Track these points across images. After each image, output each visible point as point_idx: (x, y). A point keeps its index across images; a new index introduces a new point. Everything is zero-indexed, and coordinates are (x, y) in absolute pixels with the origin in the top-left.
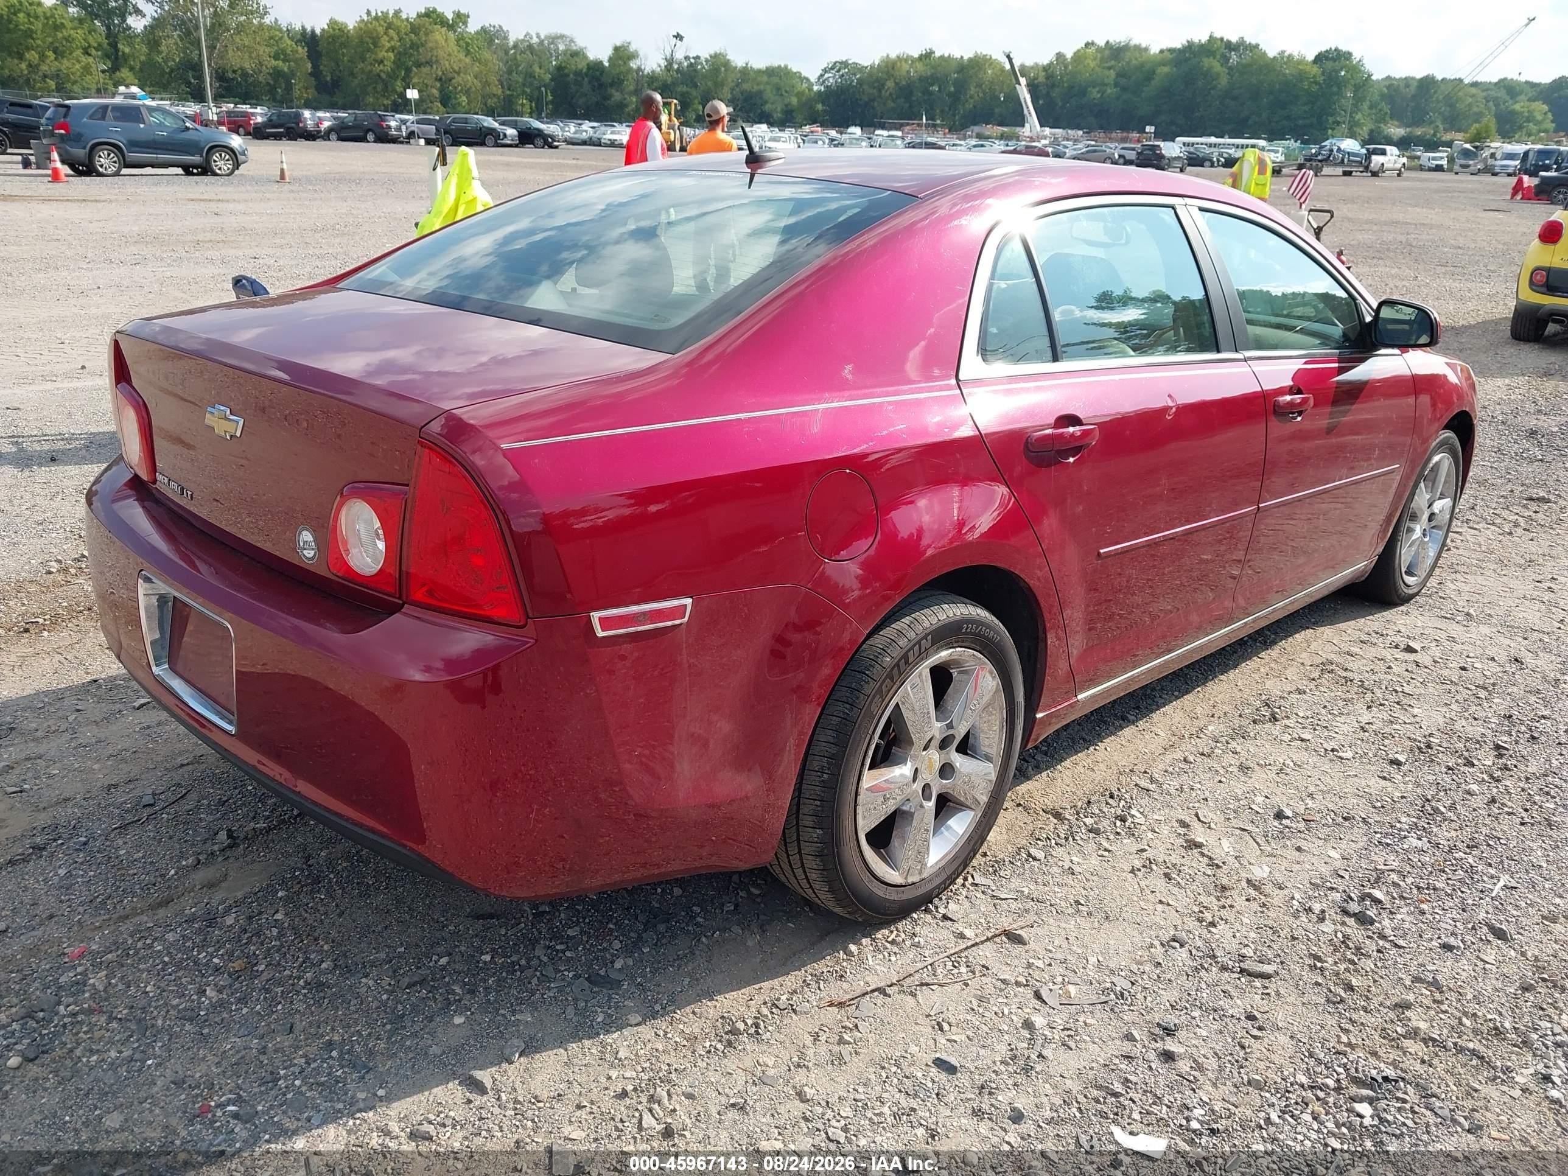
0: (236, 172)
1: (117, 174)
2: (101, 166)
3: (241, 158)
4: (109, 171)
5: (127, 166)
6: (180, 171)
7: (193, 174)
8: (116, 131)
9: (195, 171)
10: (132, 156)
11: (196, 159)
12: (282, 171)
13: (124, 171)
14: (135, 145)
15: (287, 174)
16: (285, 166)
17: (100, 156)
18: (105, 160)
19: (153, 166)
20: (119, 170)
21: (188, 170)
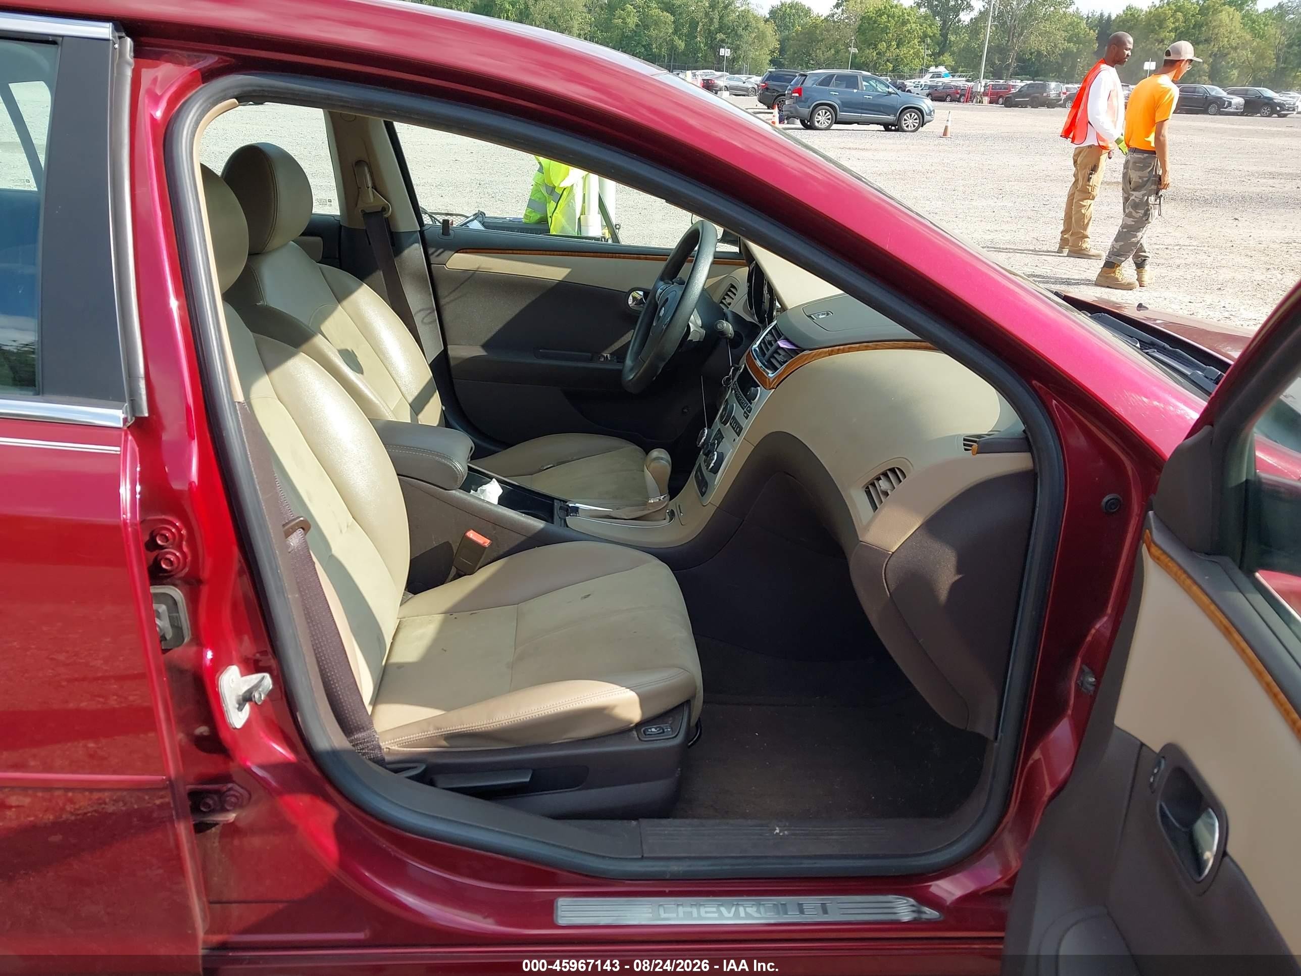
0: (921, 129)
1: (828, 128)
2: (818, 122)
3: (927, 118)
4: (823, 126)
5: (837, 123)
6: (882, 128)
7: (891, 130)
8: (835, 94)
9: (893, 128)
10: (842, 115)
11: (891, 118)
12: (946, 128)
13: (835, 126)
14: (849, 105)
15: (949, 130)
16: (949, 124)
17: (819, 115)
18: (821, 118)
19: (858, 123)
20: (831, 125)
21: (887, 127)
